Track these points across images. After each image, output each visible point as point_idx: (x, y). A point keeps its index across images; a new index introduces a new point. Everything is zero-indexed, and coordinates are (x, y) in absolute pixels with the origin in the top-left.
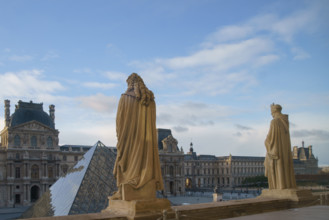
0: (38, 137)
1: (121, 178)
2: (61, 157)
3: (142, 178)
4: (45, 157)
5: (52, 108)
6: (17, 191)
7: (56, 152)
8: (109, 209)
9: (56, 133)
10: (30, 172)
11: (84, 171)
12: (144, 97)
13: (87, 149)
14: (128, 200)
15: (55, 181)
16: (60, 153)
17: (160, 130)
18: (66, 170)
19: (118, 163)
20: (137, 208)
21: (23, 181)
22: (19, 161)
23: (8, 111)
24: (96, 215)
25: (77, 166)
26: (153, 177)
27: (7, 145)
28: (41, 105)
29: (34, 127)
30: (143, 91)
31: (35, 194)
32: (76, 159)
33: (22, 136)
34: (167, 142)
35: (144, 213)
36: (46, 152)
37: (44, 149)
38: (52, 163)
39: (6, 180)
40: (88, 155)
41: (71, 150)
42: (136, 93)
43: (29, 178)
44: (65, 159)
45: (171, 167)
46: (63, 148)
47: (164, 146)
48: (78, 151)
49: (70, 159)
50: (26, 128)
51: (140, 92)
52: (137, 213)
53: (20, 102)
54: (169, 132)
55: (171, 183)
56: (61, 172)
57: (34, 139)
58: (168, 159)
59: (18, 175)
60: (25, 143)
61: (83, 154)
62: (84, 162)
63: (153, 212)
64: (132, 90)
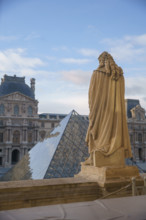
0: (20, 106)
1: (93, 145)
2: (40, 124)
3: (112, 146)
4: (25, 124)
5: (33, 81)
7: (35, 120)
8: (81, 174)
9: (36, 102)
10: (12, 137)
11: (60, 137)
12: (114, 72)
13: (62, 117)
14: (99, 166)
15: (33, 145)
16: (39, 121)
17: (129, 101)
18: (43, 136)
19: (90, 132)
20: (107, 174)
21: (5, 145)
22: (3, 127)
24: (69, 180)
25: (53, 132)
26: (122, 145)
28: (23, 79)
29: (17, 97)
30: (113, 67)
32: (53, 126)
33: (6, 105)
34: (136, 111)
35: (115, 178)
36: (27, 120)
37: (24, 116)
38: (31, 127)
40: (64, 123)
41: (48, 118)
42: (106, 69)
43: (11, 142)
44: (43, 126)
45: (140, 134)
46: (41, 116)
47: (133, 115)
48: (55, 119)
49: (48, 125)
50: (10, 98)
51: (110, 68)
52: (107, 179)
53: (6, 76)
54: (137, 102)
55: (140, 150)
56: (39, 137)
57: (17, 107)
58: (136, 127)
59: (1, 140)
60: (8, 111)
61: (59, 122)
62: (60, 128)
63: (122, 179)
64: (102, 67)
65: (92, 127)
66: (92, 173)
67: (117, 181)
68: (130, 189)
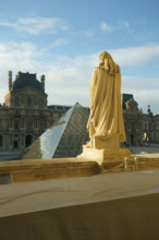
0: (33, 99)
2: (49, 114)
3: (109, 132)
5: (43, 78)
6: (16, 138)
7: (45, 110)
8: (83, 155)
9: (46, 96)
10: (26, 124)
11: (65, 125)
12: (112, 69)
13: (68, 108)
14: (98, 147)
15: (43, 131)
16: (48, 111)
17: (124, 95)
18: (52, 123)
19: (91, 120)
20: (105, 155)
21: (20, 131)
22: (18, 117)
23: (10, 79)
24: (72, 160)
25: (60, 121)
26: (118, 132)
27: (9, 104)
28: (34, 76)
29: (29, 92)
30: (112, 65)
31: (29, 141)
32: (60, 116)
33: (20, 98)
34: (129, 104)
36: (38, 110)
37: (36, 107)
38: (42, 117)
39: (7, 130)
40: (69, 113)
41: (56, 109)
42: (106, 67)
43: (25, 129)
44: (52, 115)
45: (133, 123)
46: (50, 107)
47: (127, 107)
48: (62, 110)
49: (55, 115)
50: (23, 92)
51: (109, 66)
52: (105, 159)
53: (20, 73)
54: (131, 96)
55: (132, 136)
56: (48, 124)
57: (29, 101)
58: (130, 117)
59: (16, 127)
60: (22, 103)
61: (64, 112)
62: (67, 118)
63: (117, 159)
64: (102, 64)
65: (93, 116)
66: (91, 154)
67: (113, 161)
68: (123, 167)
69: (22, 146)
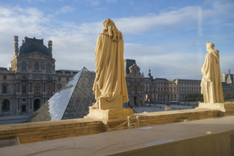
0: (40, 64)
2: (57, 78)
4: (44, 78)
5: (50, 43)
6: (24, 103)
7: (53, 75)
8: (89, 115)
9: (53, 61)
10: (33, 89)
11: (73, 89)
13: (75, 73)
14: (103, 109)
15: (52, 95)
16: (56, 76)
17: (128, 61)
18: (60, 88)
19: (97, 83)
20: (109, 114)
21: (27, 95)
22: (26, 81)
23: (17, 44)
25: (68, 85)
27: (15, 69)
28: (42, 41)
29: (36, 57)
30: (115, 32)
31: (37, 105)
32: (68, 80)
33: (27, 62)
34: (132, 69)
35: (115, 118)
36: (46, 75)
37: (44, 72)
38: (50, 81)
39: (15, 95)
40: (77, 77)
41: (64, 73)
42: (109, 33)
43: (33, 93)
44: (60, 80)
45: (136, 86)
46: (58, 72)
47: (131, 71)
48: (69, 74)
49: (63, 79)
50: (30, 57)
52: (109, 118)
53: (26, 38)
55: (135, 98)
56: (56, 88)
57: (37, 66)
58: (133, 80)
59: (24, 91)
60: (30, 68)
61: (72, 76)
62: (74, 81)
63: (121, 118)
64: (106, 30)
65: (98, 79)
66: (97, 114)
67: (117, 120)
68: (126, 125)
69: (30, 110)
